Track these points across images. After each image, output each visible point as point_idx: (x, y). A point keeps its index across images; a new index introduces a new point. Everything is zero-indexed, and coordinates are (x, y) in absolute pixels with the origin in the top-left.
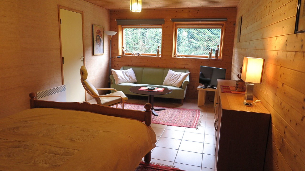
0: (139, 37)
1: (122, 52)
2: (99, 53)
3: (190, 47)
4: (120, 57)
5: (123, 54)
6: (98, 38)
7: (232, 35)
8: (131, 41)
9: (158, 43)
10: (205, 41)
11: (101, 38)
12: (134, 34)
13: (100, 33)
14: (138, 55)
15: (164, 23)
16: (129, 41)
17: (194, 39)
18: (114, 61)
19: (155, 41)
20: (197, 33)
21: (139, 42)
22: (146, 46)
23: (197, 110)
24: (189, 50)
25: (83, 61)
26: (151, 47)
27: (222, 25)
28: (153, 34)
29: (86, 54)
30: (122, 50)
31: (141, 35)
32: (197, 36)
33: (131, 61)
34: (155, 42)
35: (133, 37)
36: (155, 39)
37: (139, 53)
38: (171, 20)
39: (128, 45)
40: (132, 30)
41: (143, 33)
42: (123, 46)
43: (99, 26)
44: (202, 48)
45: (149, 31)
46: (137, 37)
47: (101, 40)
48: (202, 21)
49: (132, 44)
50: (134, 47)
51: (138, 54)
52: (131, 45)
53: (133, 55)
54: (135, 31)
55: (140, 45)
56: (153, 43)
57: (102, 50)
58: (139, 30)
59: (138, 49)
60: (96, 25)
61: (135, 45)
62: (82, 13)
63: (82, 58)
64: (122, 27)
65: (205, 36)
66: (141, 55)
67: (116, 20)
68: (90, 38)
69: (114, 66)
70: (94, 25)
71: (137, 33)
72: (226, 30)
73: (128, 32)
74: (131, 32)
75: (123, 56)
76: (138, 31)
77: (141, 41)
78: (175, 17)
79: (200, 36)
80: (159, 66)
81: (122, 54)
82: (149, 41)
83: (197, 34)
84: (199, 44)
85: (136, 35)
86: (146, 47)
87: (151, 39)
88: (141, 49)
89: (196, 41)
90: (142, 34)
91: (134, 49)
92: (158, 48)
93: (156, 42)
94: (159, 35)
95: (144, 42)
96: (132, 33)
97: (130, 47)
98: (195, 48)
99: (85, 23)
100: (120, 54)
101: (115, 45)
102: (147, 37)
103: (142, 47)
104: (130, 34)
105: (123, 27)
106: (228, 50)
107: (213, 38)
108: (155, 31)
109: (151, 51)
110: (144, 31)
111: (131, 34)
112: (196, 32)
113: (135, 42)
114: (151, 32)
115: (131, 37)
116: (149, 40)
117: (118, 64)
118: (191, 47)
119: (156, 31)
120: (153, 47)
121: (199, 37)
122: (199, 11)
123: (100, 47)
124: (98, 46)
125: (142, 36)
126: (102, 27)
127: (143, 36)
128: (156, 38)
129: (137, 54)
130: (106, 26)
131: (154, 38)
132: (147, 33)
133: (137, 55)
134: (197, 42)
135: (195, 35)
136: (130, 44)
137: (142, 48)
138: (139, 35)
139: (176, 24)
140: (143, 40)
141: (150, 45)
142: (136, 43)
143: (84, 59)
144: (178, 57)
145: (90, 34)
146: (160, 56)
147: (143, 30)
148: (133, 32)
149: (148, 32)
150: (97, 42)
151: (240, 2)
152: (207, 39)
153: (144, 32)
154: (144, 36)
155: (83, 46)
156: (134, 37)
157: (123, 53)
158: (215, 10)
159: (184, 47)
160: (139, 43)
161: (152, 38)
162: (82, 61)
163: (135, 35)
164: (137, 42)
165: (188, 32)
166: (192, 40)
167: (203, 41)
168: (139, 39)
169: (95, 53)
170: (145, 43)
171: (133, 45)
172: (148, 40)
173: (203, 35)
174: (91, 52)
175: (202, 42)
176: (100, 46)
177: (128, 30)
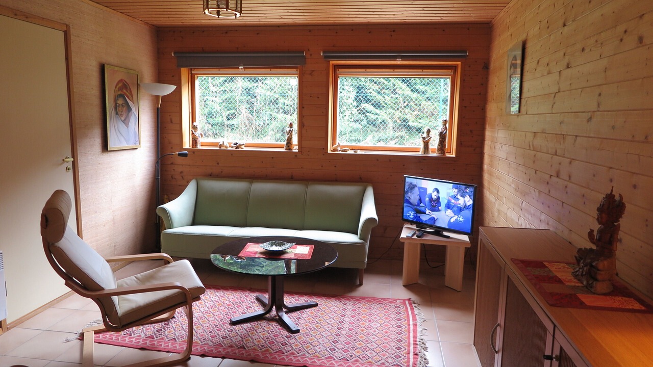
0: (237, 98)
1: (193, 141)
2: (124, 145)
3: (362, 123)
4: (185, 155)
5: (196, 146)
6: (120, 101)
7: (480, 94)
8: (218, 108)
9: (285, 113)
10: (398, 109)
11: (130, 103)
12: (226, 92)
13: (126, 89)
14: (237, 148)
15: (305, 64)
16: (214, 110)
17: (372, 104)
18: (172, 164)
19: (277, 108)
20: (379, 90)
21: (240, 111)
22: (255, 120)
23: (404, 300)
24: (361, 131)
25: (71, 171)
26: (268, 124)
27: (454, 68)
28: (273, 92)
29: (80, 151)
30: (193, 133)
31: (243, 95)
32: (379, 97)
33: (218, 164)
34: (279, 110)
35: (224, 98)
36: (277, 104)
37: (240, 142)
38: (322, 54)
39: (211, 120)
40: (220, 83)
41: (249, 90)
42: (195, 124)
43: (123, 70)
44: (391, 125)
45: (263, 85)
46: (234, 99)
47: (129, 109)
48: (404, 58)
49: (222, 117)
50: (227, 123)
51: (237, 144)
52: (219, 119)
53: (223, 148)
54: (228, 86)
55: (242, 119)
56: (274, 114)
57: (135, 137)
58: (237, 81)
59: (237, 128)
60: (115, 66)
61: (229, 119)
62: (65, 29)
63: (67, 162)
64: (191, 74)
65: (397, 96)
66: (243, 147)
67: (173, 55)
68: (96, 101)
69: (172, 177)
70: (106, 67)
71: (233, 89)
72: (464, 80)
73: (212, 88)
74: (218, 88)
75: (194, 152)
76: (235, 86)
77: (243, 108)
78: (334, 46)
79: (386, 96)
80: (292, 176)
81: (193, 145)
82: (264, 108)
83: (379, 93)
84: (383, 115)
85: (231, 95)
86: (257, 123)
87: (269, 104)
88: (243, 128)
89: (377, 109)
90: (245, 92)
91: (228, 130)
92: (289, 129)
93: (281, 111)
94: (287, 94)
95: (251, 112)
96: (221, 89)
97: (217, 124)
98: (374, 125)
99: (75, 58)
100: (187, 144)
101: (172, 122)
102: (257, 100)
103: (247, 124)
104: (216, 92)
105: (193, 72)
106: (471, 131)
107: (416, 102)
108: (278, 86)
109: (270, 134)
110: (250, 86)
111: (218, 92)
112: (376, 87)
113: (228, 112)
114: (269, 87)
115: (218, 100)
116: (263, 106)
117: (181, 172)
118: (365, 122)
119: (280, 85)
120: (274, 123)
121: (383, 99)
122: (394, 31)
123: (128, 127)
124: (122, 126)
125: (245, 97)
126: (133, 72)
127: (249, 97)
128: (281, 101)
129: (232, 145)
130: (146, 70)
131: (276, 102)
132: (257, 91)
133: (232, 147)
134: (378, 111)
135: (374, 94)
136: (217, 116)
137: (246, 126)
138: (238, 95)
139: (335, 66)
140: (249, 106)
141: (265, 118)
142: (232, 115)
143: (75, 165)
144: (342, 151)
145: (95, 92)
146: (295, 149)
147: (249, 83)
148: (224, 86)
149: (260, 88)
150: (117, 114)
151: (511, 5)
152: (402, 105)
153: (251, 88)
154: (252, 97)
155: (71, 126)
156: (226, 99)
157: (195, 141)
158: (435, 28)
159: (349, 123)
160: (240, 113)
161: (271, 101)
162: (67, 169)
163: (227, 96)
164: (233, 111)
165: (358, 87)
166: (368, 107)
167: (394, 109)
168: (238, 104)
169: (111, 146)
170: (254, 114)
171: (225, 118)
172: (261, 106)
173: (392, 95)
174: (98, 141)
175: (391, 110)
176: (127, 125)
177: (210, 83)
